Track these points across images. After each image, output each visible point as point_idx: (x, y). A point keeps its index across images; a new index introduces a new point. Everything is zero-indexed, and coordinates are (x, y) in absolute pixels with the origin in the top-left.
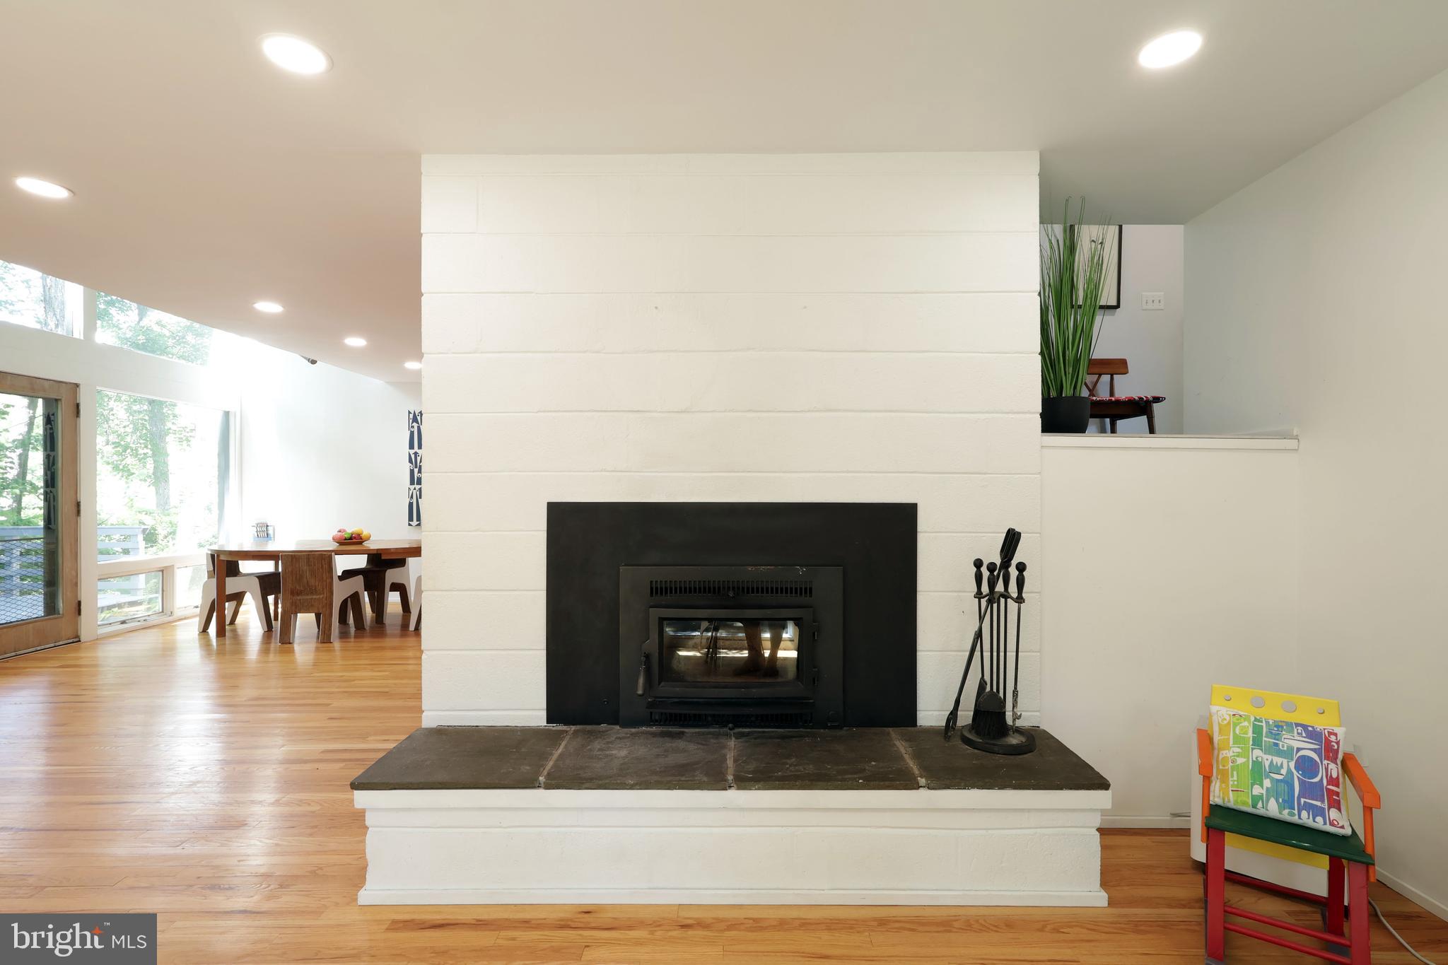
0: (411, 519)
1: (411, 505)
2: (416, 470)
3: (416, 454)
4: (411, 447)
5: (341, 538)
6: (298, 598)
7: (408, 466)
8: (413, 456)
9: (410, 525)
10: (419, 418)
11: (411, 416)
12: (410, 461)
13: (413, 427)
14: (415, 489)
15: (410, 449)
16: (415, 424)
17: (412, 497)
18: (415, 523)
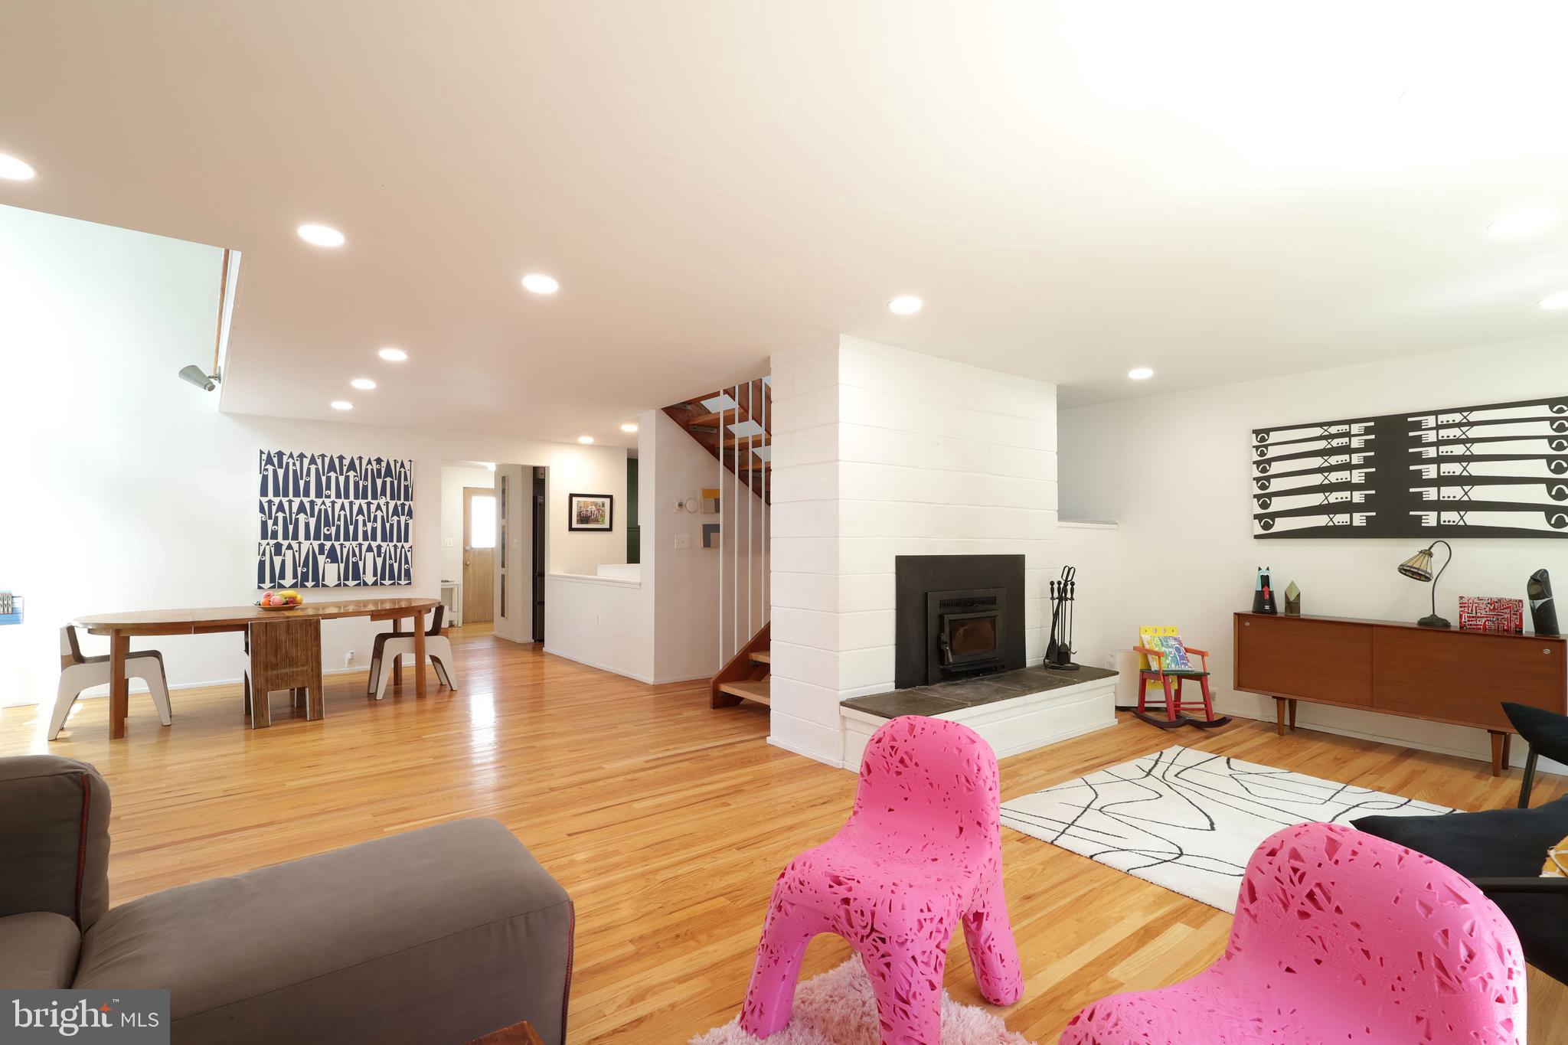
0: (261, 579)
1: (262, 564)
2: (270, 523)
3: (270, 502)
4: (264, 492)
6: (275, 672)
7: (258, 516)
8: (266, 506)
9: (259, 587)
10: (275, 460)
11: (264, 457)
12: (262, 510)
13: (266, 470)
14: (268, 544)
15: (261, 495)
16: (269, 467)
17: (264, 554)
18: (267, 584)
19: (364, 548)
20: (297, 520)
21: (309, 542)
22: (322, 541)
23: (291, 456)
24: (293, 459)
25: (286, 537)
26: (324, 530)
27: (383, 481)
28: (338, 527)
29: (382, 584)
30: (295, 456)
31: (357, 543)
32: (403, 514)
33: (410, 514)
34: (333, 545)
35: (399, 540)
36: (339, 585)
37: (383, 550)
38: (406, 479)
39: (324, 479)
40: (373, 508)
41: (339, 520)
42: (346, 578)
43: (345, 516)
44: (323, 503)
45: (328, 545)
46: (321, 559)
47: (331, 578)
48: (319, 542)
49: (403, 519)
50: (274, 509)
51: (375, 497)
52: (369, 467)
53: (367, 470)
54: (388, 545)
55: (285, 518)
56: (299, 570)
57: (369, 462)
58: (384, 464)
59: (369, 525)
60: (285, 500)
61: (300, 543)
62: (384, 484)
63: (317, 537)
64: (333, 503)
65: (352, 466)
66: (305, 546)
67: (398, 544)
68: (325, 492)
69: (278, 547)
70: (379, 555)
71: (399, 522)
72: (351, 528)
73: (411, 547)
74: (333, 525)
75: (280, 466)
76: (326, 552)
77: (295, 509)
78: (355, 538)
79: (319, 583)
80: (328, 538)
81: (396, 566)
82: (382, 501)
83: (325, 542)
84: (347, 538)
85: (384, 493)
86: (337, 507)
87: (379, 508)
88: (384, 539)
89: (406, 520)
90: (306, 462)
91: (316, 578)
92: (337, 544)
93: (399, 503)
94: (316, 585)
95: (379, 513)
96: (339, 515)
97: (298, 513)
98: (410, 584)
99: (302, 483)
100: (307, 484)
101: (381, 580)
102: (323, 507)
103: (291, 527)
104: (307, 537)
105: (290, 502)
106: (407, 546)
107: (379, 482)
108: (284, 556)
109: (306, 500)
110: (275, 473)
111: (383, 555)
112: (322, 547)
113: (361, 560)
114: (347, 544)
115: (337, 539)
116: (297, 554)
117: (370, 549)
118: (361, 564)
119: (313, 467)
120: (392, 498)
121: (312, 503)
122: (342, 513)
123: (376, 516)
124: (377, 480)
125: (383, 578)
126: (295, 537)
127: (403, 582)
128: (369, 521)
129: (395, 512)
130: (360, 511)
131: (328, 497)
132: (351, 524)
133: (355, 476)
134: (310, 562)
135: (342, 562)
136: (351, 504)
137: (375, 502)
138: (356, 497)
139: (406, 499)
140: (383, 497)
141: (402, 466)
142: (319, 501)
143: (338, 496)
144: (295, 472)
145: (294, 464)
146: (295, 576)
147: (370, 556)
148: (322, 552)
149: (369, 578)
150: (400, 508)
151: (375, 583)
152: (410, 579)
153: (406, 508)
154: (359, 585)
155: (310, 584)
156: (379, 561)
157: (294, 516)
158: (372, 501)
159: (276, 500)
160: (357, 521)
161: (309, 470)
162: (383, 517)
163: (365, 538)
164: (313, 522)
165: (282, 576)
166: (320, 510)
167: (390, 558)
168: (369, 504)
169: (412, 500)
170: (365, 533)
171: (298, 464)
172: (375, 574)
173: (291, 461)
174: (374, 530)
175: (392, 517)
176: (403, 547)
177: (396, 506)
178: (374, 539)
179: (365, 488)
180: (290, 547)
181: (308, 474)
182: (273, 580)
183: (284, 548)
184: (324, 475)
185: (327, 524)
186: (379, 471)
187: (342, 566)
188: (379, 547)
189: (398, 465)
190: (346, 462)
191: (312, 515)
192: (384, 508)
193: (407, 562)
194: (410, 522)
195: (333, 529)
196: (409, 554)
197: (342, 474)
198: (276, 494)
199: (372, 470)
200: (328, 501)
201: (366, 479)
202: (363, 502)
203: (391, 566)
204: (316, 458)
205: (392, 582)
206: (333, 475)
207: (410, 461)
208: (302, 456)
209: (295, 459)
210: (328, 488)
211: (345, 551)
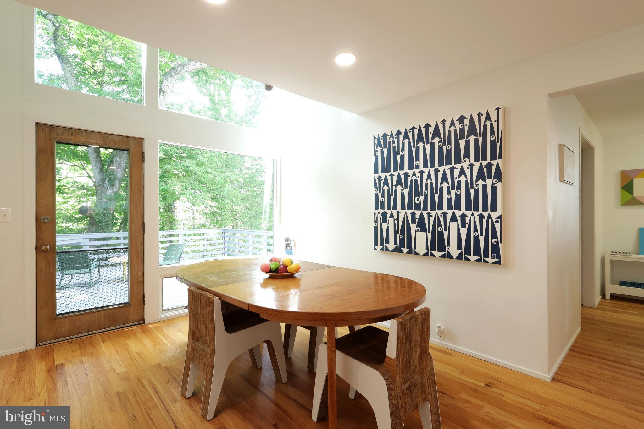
0: (376, 243)
1: (376, 228)
2: (380, 194)
3: (380, 178)
4: (376, 172)
5: (273, 267)
7: (373, 190)
8: (377, 180)
9: (375, 249)
10: (382, 141)
11: (376, 140)
12: (375, 186)
13: (377, 151)
14: (379, 213)
15: (375, 174)
16: (379, 149)
17: (377, 222)
18: (379, 247)
19: (449, 217)
20: (396, 191)
21: (404, 211)
22: (413, 210)
23: (392, 136)
24: (393, 139)
25: (389, 208)
26: (415, 200)
27: (466, 141)
28: (426, 196)
29: (467, 259)
30: (394, 134)
31: (442, 211)
32: (489, 177)
33: (499, 176)
34: (422, 213)
35: (485, 209)
36: (426, 254)
37: (467, 220)
38: (492, 133)
39: (414, 150)
40: (457, 173)
41: (426, 189)
42: (433, 249)
43: (431, 184)
44: (414, 174)
45: (418, 213)
46: (413, 227)
47: (421, 248)
48: (411, 211)
49: (489, 182)
50: (382, 182)
51: (458, 161)
52: (453, 128)
53: (450, 132)
54: (473, 214)
55: (388, 190)
56: (398, 236)
57: (452, 124)
58: (467, 122)
59: (453, 192)
60: (388, 174)
61: (398, 212)
62: (468, 144)
63: (410, 208)
64: (422, 172)
65: (436, 133)
66: (402, 213)
67: (484, 213)
68: (416, 163)
69: (385, 214)
70: (463, 226)
71: (485, 186)
72: (437, 196)
73: (500, 217)
74: (422, 195)
75: (385, 147)
76: (417, 221)
77: (394, 183)
78: (440, 208)
79: (412, 251)
80: (418, 207)
81: (482, 239)
82: (466, 165)
83: (416, 211)
84: (433, 208)
85: (467, 155)
86: (425, 176)
87: (462, 172)
88: (468, 208)
89: (493, 184)
90: (401, 137)
91: (409, 246)
92: (425, 213)
93: (484, 163)
94: (410, 252)
95: (463, 178)
96: (427, 184)
97: (396, 186)
98: (499, 263)
99: (399, 157)
100: (402, 157)
101: (465, 254)
102: (414, 178)
103: (392, 198)
104: (403, 208)
105: (392, 176)
106: (494, 215)
107: (462, 143)
108: (388, 223)
109: (401, 172)
110: (382, 151)
111: (467, 226)
112: (413, 215)
113: (445, 230)
114: (433, 213)
115: (425, 208)
116: (396, 222)
117: (454, 219)
118: (446, 234)
119: (406, 141)
120: (477, 159)
121: (406, 174)
122: (429, 181)
123: (459, 182)
124: (460, 141)
125: (468, 252)
126: (395, 208)
127: (490, 260)
128: (453, 188)
129: (481, 176)
130: (445, 178)
131: (417, 167)
132: (437, 193)
133: (439, 142)
134: (405, 230)
135: (429, 232)
136: (436, 171)
137: (459, 166)
138: (441, 164)
139: (493, 157)
140: (467, 160)
141: (488, 118)
142: (411, 172)
143: (425, 166)
144: (394, 148)
145: (394, 142)
146: (395, 243)
147: (454, 226)
148: (413, 222)
149: (454, 251)
150: (485, 170)
151: (459, 257)
152: (498, 256)
153: (494, 168)
154: (443, 256)
155: (405, 250)
156: (464, 232)
157: (394, 187)
158: (456, 166)
159: (383, 176)
160: (441, 188)
161: (403, 144)
162: (466, 182)
163: (449, 207)
164: (406, 191)
165: (387, 242)
166: (412, 180)
167: (475, 230)
168: (452, 169)
169: (500, 157)
170: (449, 200)
171: (396, 140)
172: (459, 247)
173: (391, 139)
174: (458, 197)
175: (477, 181)
176: (489, 217)
177: (481, 168)
178: (458, 207)
179: (449, 152)
180: (392, 216)
181: (403, 149)
182: (382, 244)
183: (388, 216)
184: (414, 147)
185: (417, 194)
186: (462, 130)
187: (429, 235)
188: (463, 216)
189: (483, 118)
190: (431, 130)
191: (406, 187)
192: (468, 172)
193: (494, 236)
194: (499, 185)
195: (422, 198)
196: (497, 226)
197: (428, 143)
198: (383, 172)
199: (455, 131)
200: (417, 171)
201: (449, 143)
202: (447, 168)
203: (477, 239)
204: (408, 132)
205: (478, 258)
206: (421, 145)
207: (498, 109)
208: (399, 133)
209: (394, 137)
210: (418, 159)
211: (432, 220)
